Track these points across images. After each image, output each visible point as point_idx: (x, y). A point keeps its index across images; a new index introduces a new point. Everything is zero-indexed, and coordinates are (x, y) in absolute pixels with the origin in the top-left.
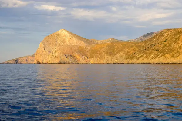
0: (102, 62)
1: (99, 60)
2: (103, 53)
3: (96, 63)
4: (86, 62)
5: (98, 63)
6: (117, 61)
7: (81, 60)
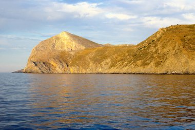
0: (84, 71)
1: (81, 68)
2: (89, 60)
3: (76, 72)
4: (64, 72)
5: (78, 72)
6: (100, 70)
7: (57, 69)
